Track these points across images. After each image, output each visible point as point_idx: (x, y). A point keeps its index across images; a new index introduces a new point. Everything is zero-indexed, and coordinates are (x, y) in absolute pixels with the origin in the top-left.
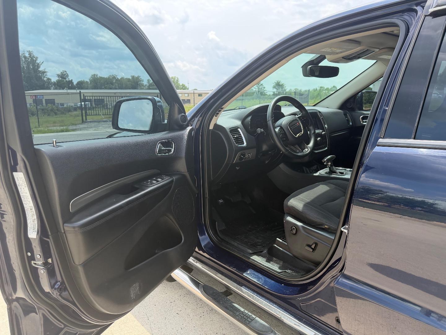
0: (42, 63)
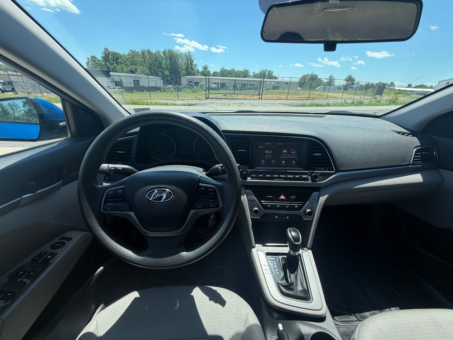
0: (195, 59)
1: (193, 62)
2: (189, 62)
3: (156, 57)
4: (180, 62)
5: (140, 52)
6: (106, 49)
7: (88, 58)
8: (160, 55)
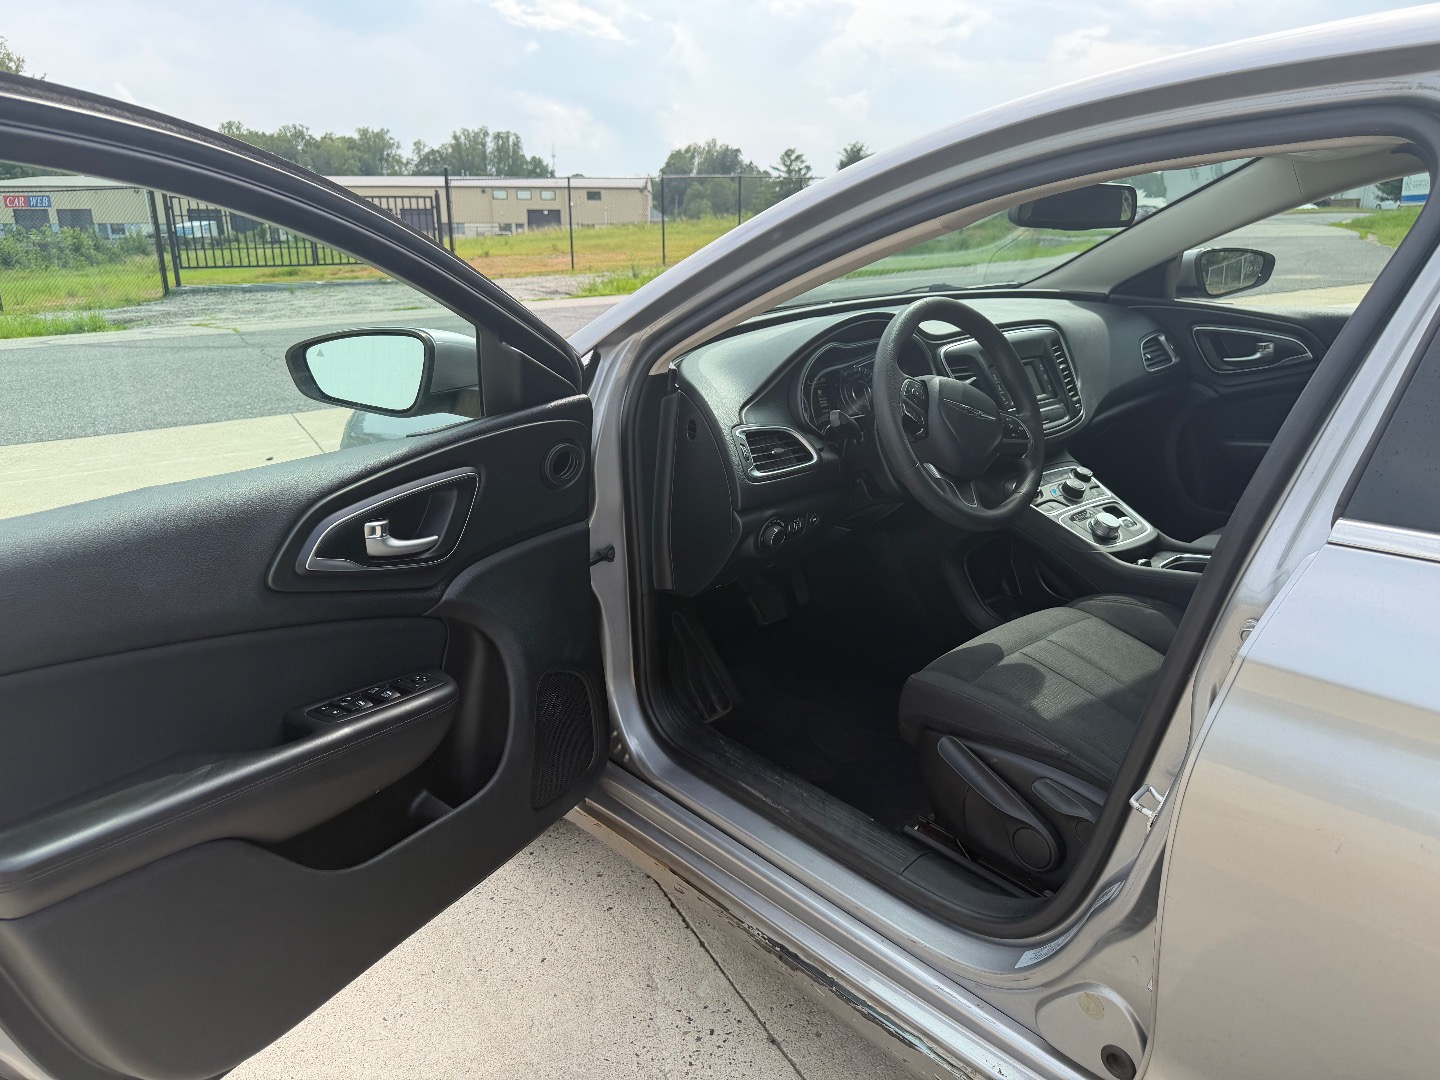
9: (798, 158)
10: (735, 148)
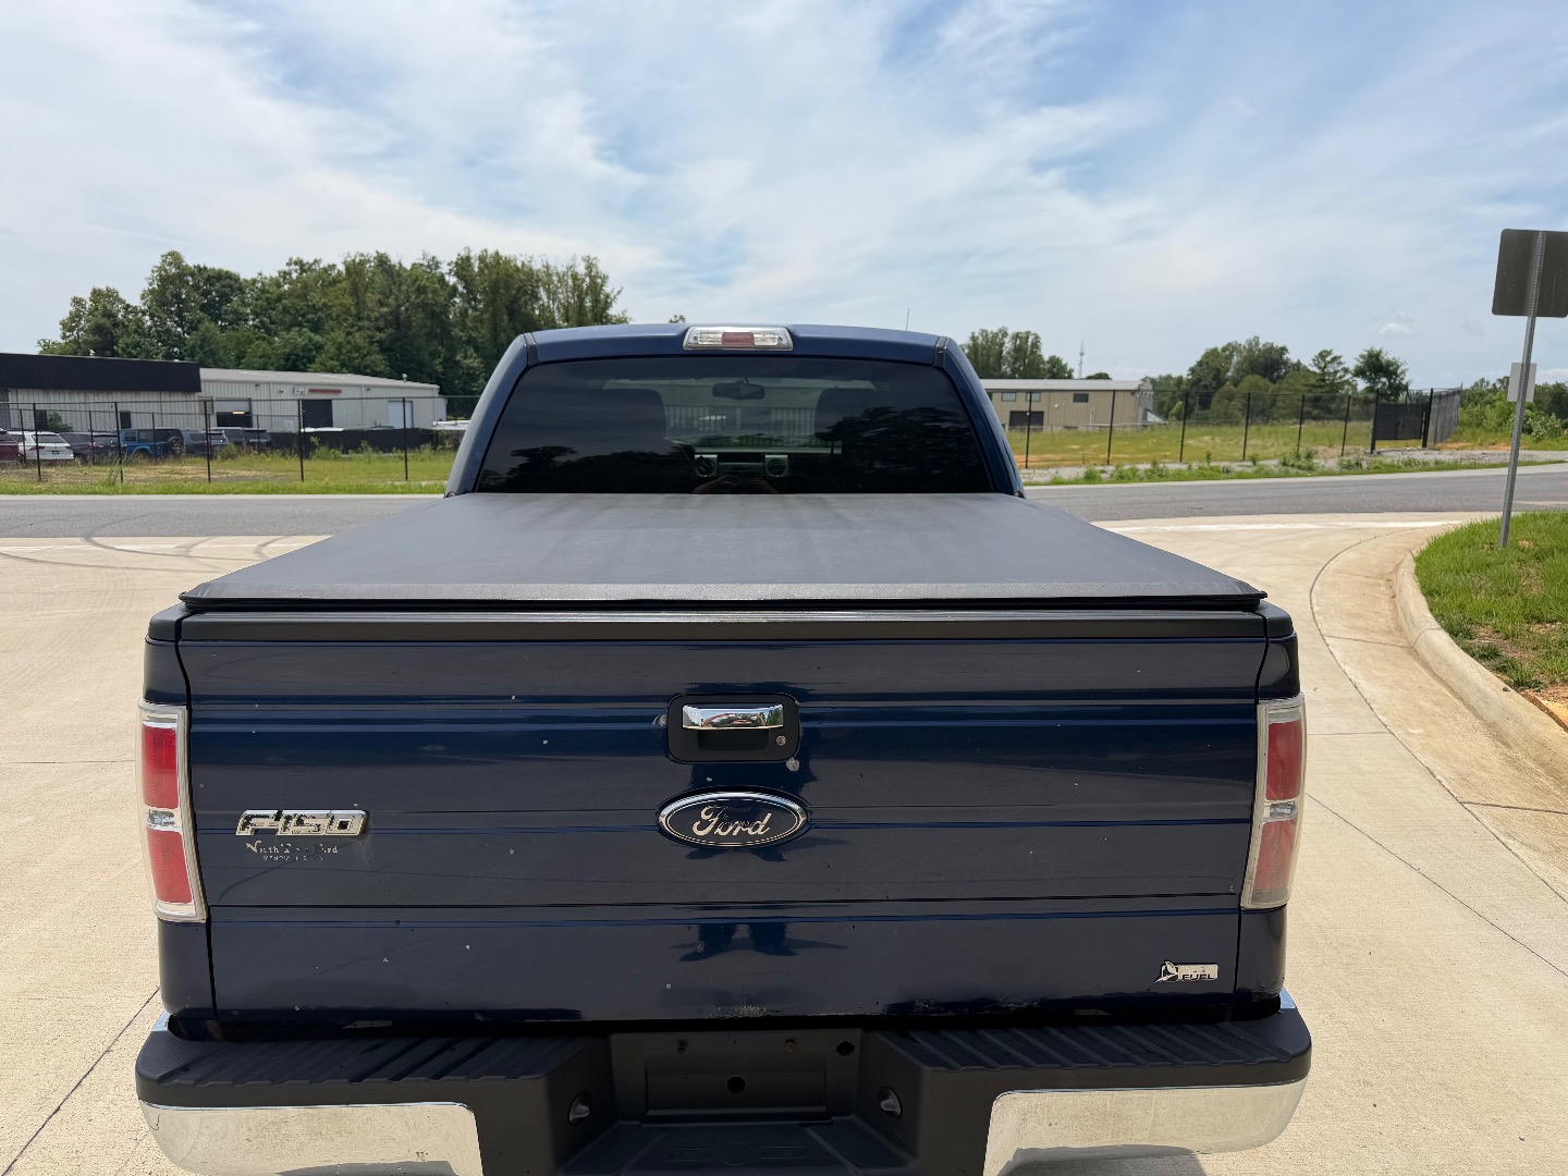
0: (619, 292)
1: (607, 305)
2: (588, 304)
3: (421, 290)
4: (543, 308)
5: (341, 268)
6: (175, 258)
7: (77, 301)
8: (441, 279)
9: (1335, 359)
10: (1278, 344)
